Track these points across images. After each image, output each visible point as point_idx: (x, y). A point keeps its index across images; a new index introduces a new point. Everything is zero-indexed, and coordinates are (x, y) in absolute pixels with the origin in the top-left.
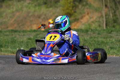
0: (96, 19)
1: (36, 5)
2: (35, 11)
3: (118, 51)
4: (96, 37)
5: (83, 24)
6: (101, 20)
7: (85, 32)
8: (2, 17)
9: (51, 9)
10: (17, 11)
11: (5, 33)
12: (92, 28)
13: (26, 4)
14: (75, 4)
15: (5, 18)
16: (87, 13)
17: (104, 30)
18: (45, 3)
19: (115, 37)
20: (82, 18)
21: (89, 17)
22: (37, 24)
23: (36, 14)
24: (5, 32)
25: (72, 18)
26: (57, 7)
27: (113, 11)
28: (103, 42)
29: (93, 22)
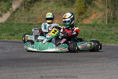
0: (101, 16)
1: (58, 6)
2: (57, 10)
3: (116, 41)
4: (101, 30)
5: (91, 20)
6: (104, 18)
7: (93, 27)
8: (33, 13)
9: (68, 9)
10: (44, 9)
11: (35, 26)
12: (98, 23)
13: (50, 4)
14: (86, 6)
15: (35, 14)
16: (94, 12)
17: (106, 25)
18: (65, 4)
19: (114, 30)
20: (91, 15)
21: (96, 15)
22: (59, 19)
23: (58, 12)
24: (35, 24)
25: (84, 16)
26: (73, 8)
27: (113, 11)
28: (105, 34)
29: (98, 19)
